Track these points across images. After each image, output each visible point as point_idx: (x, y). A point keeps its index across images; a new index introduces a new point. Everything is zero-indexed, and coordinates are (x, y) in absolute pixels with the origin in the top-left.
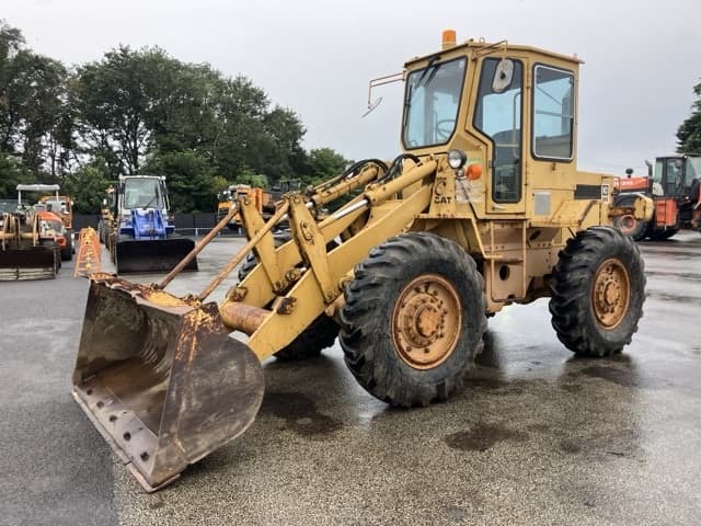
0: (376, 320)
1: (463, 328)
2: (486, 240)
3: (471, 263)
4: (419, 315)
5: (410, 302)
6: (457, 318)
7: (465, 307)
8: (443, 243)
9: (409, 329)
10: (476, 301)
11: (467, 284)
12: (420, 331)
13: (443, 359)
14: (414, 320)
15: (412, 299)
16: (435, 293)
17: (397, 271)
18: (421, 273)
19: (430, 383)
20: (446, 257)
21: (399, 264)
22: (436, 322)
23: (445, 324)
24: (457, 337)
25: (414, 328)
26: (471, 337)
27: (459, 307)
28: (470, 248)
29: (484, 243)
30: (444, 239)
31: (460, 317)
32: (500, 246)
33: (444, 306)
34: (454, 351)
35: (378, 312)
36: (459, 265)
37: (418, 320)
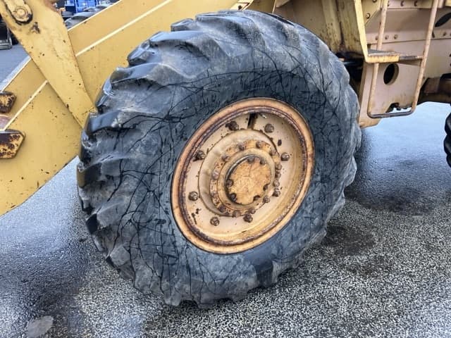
0: (127, 199)
1: (312, 183)
2: (372, 26)
3: (340, 75)
4: (230, 173)
5: (218, 148)
6: (304, 169)
7: (319, 151)
8: (285, 35)
9: (211, 196)
10: (340, 141)
11: (327, 114)
12: (232, 198)
13: (274, 232)
14: (222, 181)
15: (219, 144)
16: (268, 129)
17: (174, 100)
18: (235, 99)
19: (245, 273)
20: (289, 65)
21: (179, 83)
22: (264, 181)
23: (283, 180)
24: (302, 195)
25: (222, 193)
26: (323, 196)
27: (310, 151)
28: (342, 42)
29: (368, 31)
30: (286, 26)
31: (310, 166)
32: (391, 35)
33: (284, 148)
34: (293, 218)
35: (130, 184)
36: (315, 80)
37: (229, 182)
